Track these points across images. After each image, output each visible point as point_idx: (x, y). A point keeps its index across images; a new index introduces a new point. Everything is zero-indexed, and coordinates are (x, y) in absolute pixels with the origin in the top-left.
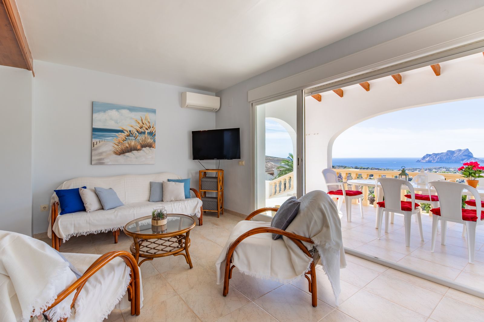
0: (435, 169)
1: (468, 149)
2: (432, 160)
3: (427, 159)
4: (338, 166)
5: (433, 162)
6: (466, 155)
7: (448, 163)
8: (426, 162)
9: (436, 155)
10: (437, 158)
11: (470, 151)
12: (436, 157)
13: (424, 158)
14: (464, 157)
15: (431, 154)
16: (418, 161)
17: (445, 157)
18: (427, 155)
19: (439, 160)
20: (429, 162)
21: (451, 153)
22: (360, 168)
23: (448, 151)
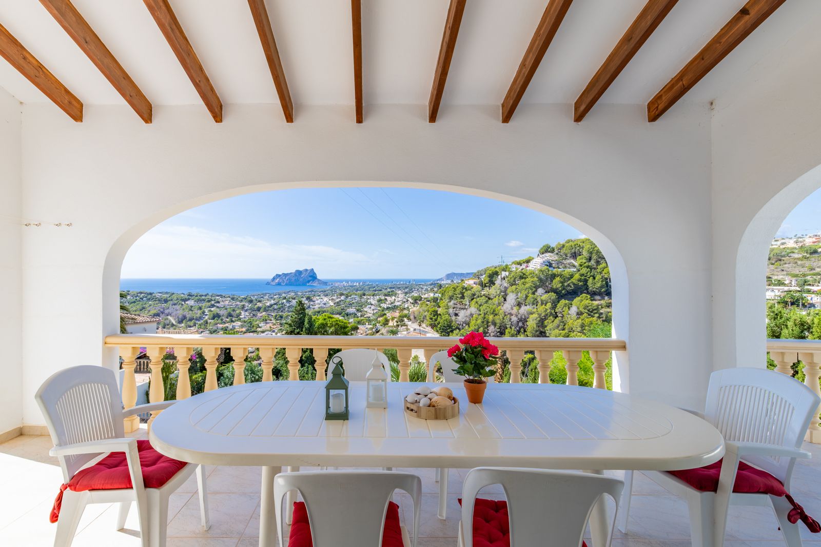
0: (285, 293)
1: (313, 269)
2: (281, 283)
3: (277, 281)
4: (160, 293)
5: (282, 284)
6: (311, 276)
7: (297, 285)
8: (276, 285)
9: (285, 275)
10: (287, 278)
11: (315, 271)
12: (285, 278)
13: (274, 279)
14: (310, 278)
15: (281, 274)
16: (268, 283)
17: (294, 279)
18: (277, 275)
19: (288, 282)
20: (279, 284)
21: (299, 273)
22: (196, 295)
23: (296, 271)
